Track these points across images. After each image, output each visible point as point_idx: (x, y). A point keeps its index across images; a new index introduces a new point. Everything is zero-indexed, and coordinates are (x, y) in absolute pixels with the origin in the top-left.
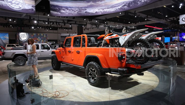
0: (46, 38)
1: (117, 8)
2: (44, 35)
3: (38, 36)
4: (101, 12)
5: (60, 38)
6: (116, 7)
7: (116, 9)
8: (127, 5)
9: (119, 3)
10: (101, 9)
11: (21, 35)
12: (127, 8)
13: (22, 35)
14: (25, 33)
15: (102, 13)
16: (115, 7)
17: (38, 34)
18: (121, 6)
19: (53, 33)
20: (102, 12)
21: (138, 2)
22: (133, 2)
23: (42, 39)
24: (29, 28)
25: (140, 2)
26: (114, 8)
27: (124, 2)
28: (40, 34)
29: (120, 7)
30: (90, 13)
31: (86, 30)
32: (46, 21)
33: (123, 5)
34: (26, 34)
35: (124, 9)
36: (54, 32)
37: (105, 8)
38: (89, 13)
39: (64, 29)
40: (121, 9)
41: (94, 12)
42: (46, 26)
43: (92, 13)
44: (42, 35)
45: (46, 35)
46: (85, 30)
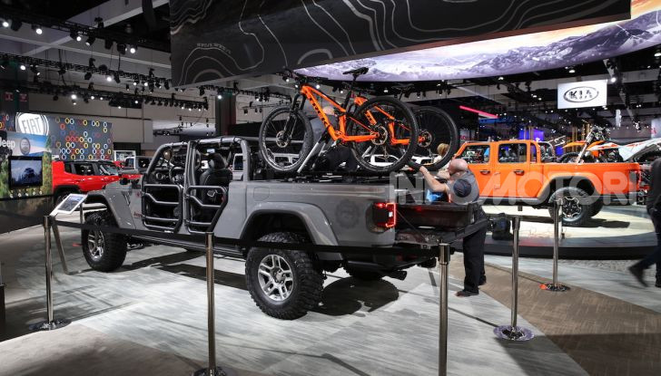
0: (109, 134)
1: (464, 67)
2: (101, 123)
3: (84, 129)
4: (417, 73)
5: (150, 138)
6: (460, 63)
7: (461, 70)
8: (491, 61)
9: (468, 56)
10: (417, 65)
11: (23, 122)
12: (492, 69)
13: (26, 123)
14: (38, 116)
15: (419, 77)
16: (456, 63)
17: (81, 121)
18: (474, 64)
19: (126, 118)
20: (421, 74)
21: (524, 60)
22: (508, 57)
23: (95, 141)
24: (52, 97)
25: (528, 60)
26: (456, 67)
27: (482, 55)
28: (89, 122)
29: (470, 66)
30: (386, 74)
31: (251, 111)
32: (144, 78)
33: (480, 61)
34: (40, 120)
35: (483, 72)
36: (129, 116)
37: (429, 65)
38: (382, 73)
39: (181, 106)
40: (473, 70)
41: (398, 73)
42: (114, 93)
43: (392, 75)
44: (96, 124)
45: (109, 125)
46: (246, 112)
